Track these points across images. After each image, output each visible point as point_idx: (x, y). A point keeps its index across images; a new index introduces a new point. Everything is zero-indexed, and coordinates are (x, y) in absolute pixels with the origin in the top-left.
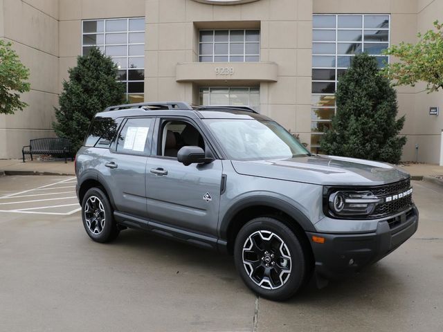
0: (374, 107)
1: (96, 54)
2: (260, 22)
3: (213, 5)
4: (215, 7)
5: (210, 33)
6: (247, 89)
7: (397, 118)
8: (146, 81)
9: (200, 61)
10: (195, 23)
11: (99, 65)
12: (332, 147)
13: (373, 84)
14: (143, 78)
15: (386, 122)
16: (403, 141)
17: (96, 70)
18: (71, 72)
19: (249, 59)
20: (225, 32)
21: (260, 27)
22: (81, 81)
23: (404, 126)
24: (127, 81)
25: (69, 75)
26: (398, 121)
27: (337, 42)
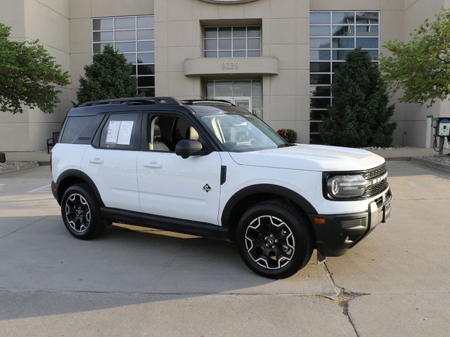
0: (368, 95)
1: (109, 50)
2: (261, 19)
3: (218, 4)
4: (220, 7)
5: (215, 29)
6: (250, 81)
7: (388, 106)
8: (156, 75)
9: (205, 55)
10: (201, 21)
11: (114, 62)
13: (366, 78)
14: (153, 73)
15: (378, 109)
16: (394, 126)
18: (87, 69)
19: (251, 54)
20: (228, 29)
21: (261, 24)
22: (97, 77)
23: (394, 113)
24: (137, 76)
25: (85, 72)
26: (389, 109)
27: (331, 37)
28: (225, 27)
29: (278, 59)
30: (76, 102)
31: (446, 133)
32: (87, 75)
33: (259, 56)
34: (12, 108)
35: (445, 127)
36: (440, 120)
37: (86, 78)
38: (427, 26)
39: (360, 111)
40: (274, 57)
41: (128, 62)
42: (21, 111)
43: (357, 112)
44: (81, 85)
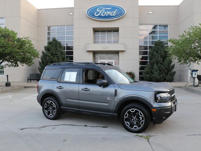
0: (163, 60)
1: (54, 40)
2: (119, 28)
3: (100, 21)
4: (101, 22)
5: (99, 31)
6: (114, 54)
7: (172, 64)
8: (74, 51)
9: (95, 42)
10: (93, 28)
11: (57, 44)
12: (148, 76)
13: (163, 52)
14: (73, 50)
15: (168, 66)
16: (175, 73)
18: (45, 47)
19: (114, 42)
20: (104, 31)
21: (119, 30)
22: (49, 51)
23: (175, 67)
24: (66, 51)
25: (44, 48)
26: (172, 65)
27: (148, 35)
28: (103, 30)
29: (125, 44)
30: (40, 61)
31: (196, 76)
32: (45, 50)
33: (118, 43)
34: (14, 65)
35: (195, 74)
36: (193, 71)
37: (45, 51)
38: (186, 33)
39: (161, 66)
41: (62, 45)
42: (18, 66)
43: (159, 67)
44: (43, 54)
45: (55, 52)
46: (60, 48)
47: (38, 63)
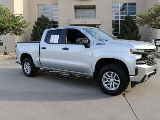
0: (132, 32)
1: (43, 16)
5: (79, 9)
8: (59, 25)
9: (76, 18)
10: (74, 6)
11: (45, 20)
13: (132, 25)
15: (136, 36)
17: (44, 21)
18: (35, 22)
21: (95, 7)
22: (39, 25)
23: (141, 38)
24: (52, 25)
26: (139, 36)
27: (119, 11)
28: (83, 8)
29: (101, 19)
30: (32, 33)
31: (159, 45)
32: (36, 24)
33: (94, 18)
35: (158, 43)
36: (157, 40)
37: (35, 26)
38: (152, 8)
40: (100, 19)
43: (129, 37)
44: (33, 28)
45: (43, 26)
46: (48, 23)
47: (30, 36)
